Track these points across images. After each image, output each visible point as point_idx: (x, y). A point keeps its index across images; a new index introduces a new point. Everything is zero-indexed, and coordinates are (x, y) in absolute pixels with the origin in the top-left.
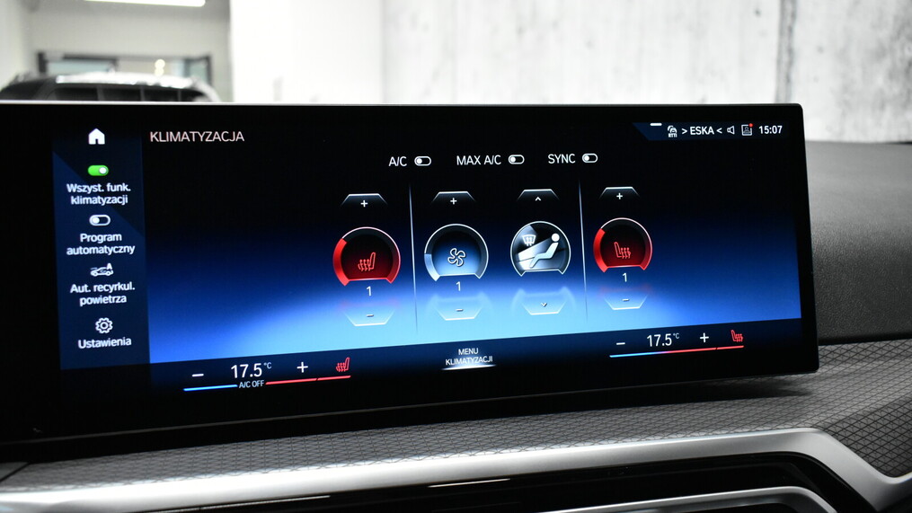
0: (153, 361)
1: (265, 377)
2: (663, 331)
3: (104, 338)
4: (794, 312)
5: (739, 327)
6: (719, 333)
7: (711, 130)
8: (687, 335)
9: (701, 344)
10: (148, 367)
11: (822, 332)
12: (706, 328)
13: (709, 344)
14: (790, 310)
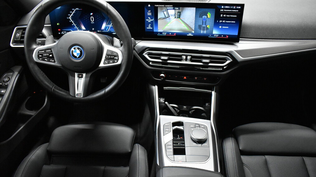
0: (154, 31)
1: (166, 34)
2: (216, 34)
3: (149, 27)
4: (237, 34)
5: (228, 35)
6: (225, 36)
7: (229, 7)
8: (220, 35)
9: (222, 37)
10: (154, 32)
11: (241, 36)
12: (223, 35)
13: (223, 37)
14: (236, 33)
